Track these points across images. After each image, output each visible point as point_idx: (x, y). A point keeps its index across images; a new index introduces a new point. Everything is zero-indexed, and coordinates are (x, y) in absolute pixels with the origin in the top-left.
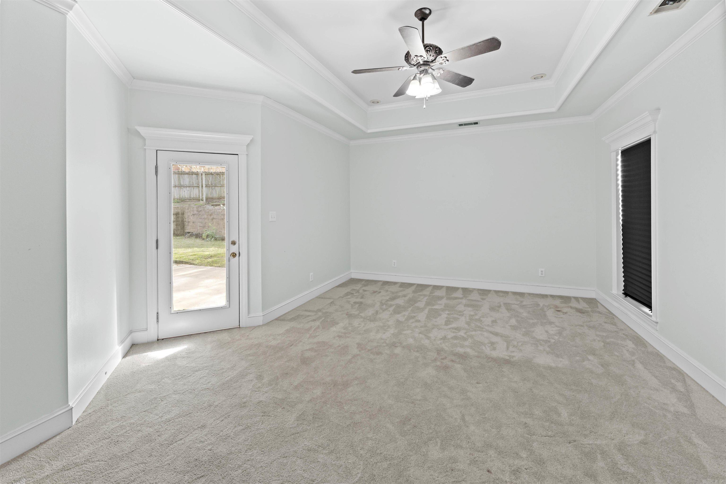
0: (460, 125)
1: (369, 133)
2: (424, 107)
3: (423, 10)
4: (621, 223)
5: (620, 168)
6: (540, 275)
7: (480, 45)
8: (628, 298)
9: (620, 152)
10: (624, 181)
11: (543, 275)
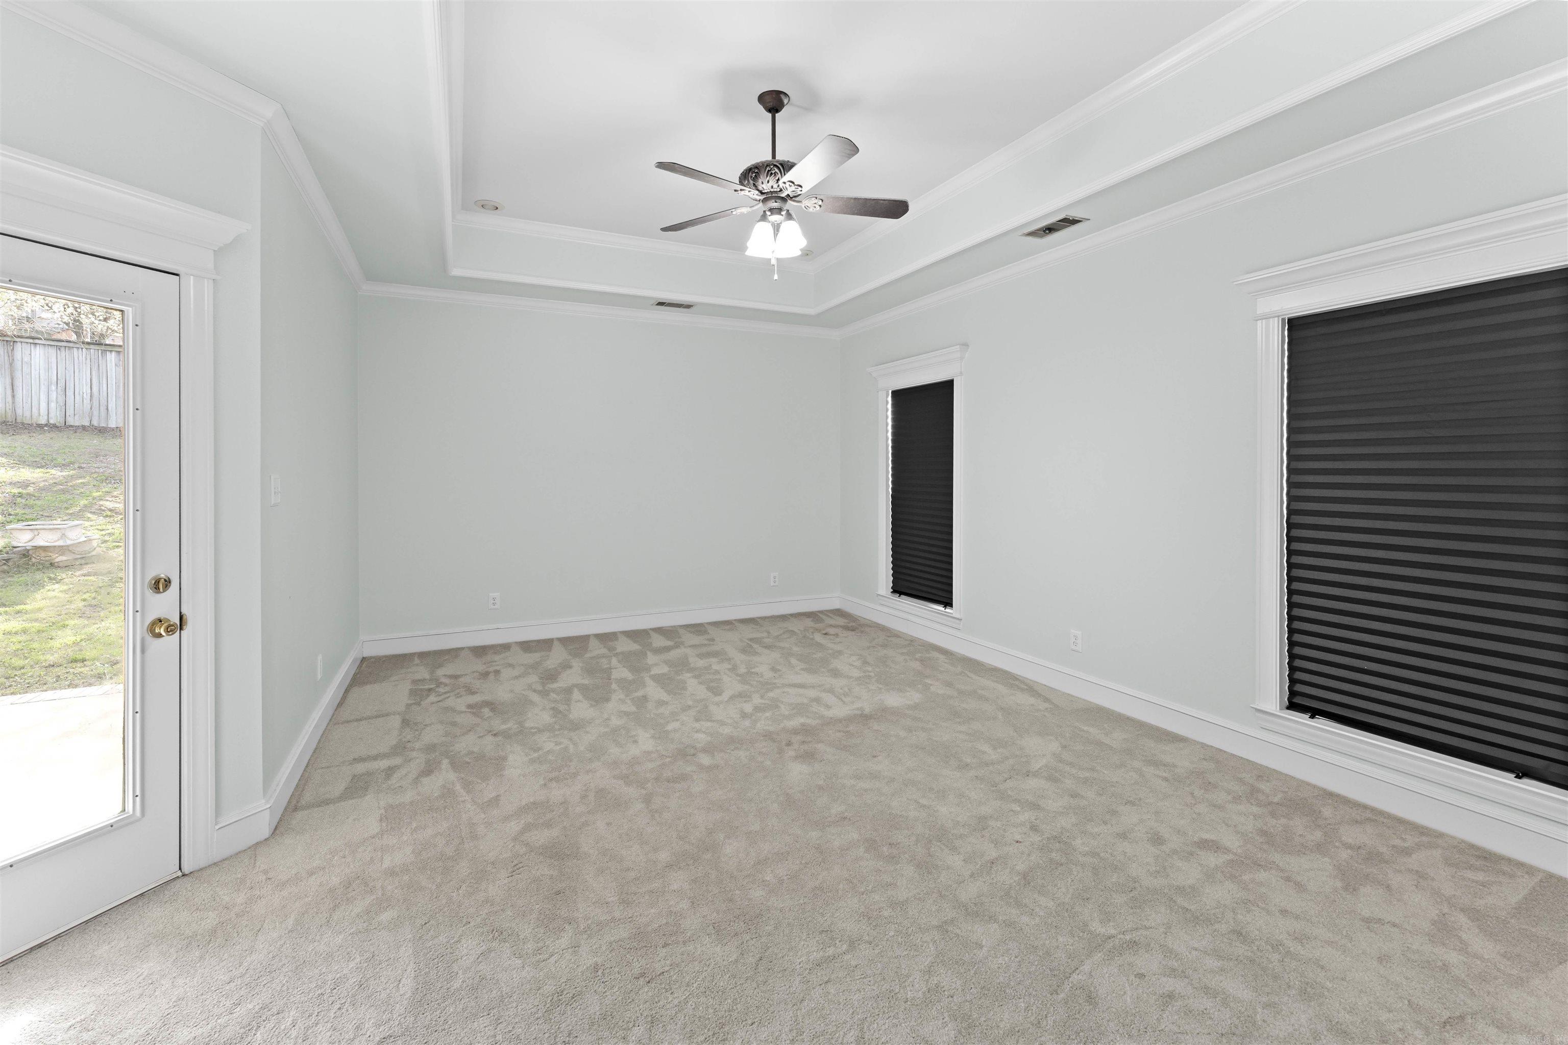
0: (661, 304)
1: (455, 277)
2: (776, 277)
3: (782, 96)
4: (891, 493)
5: (890, 414)
6: (772, 584)
7: (883, 203)
8: (902, 596)
9: (890, 391)
10: (894, 434)
11: (776, 584)
